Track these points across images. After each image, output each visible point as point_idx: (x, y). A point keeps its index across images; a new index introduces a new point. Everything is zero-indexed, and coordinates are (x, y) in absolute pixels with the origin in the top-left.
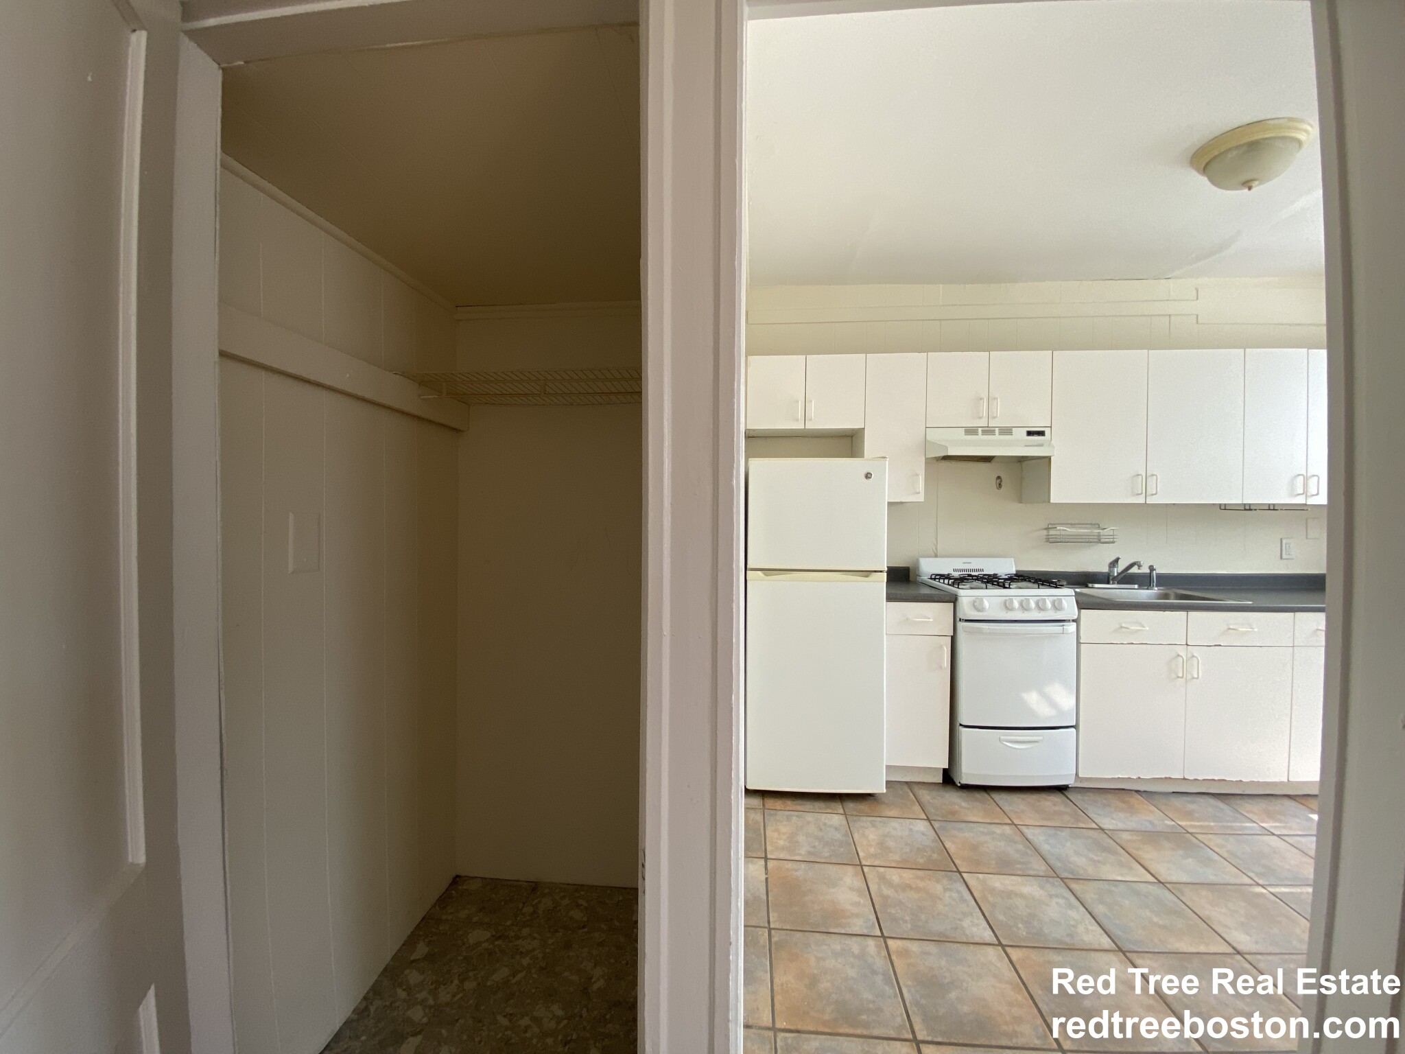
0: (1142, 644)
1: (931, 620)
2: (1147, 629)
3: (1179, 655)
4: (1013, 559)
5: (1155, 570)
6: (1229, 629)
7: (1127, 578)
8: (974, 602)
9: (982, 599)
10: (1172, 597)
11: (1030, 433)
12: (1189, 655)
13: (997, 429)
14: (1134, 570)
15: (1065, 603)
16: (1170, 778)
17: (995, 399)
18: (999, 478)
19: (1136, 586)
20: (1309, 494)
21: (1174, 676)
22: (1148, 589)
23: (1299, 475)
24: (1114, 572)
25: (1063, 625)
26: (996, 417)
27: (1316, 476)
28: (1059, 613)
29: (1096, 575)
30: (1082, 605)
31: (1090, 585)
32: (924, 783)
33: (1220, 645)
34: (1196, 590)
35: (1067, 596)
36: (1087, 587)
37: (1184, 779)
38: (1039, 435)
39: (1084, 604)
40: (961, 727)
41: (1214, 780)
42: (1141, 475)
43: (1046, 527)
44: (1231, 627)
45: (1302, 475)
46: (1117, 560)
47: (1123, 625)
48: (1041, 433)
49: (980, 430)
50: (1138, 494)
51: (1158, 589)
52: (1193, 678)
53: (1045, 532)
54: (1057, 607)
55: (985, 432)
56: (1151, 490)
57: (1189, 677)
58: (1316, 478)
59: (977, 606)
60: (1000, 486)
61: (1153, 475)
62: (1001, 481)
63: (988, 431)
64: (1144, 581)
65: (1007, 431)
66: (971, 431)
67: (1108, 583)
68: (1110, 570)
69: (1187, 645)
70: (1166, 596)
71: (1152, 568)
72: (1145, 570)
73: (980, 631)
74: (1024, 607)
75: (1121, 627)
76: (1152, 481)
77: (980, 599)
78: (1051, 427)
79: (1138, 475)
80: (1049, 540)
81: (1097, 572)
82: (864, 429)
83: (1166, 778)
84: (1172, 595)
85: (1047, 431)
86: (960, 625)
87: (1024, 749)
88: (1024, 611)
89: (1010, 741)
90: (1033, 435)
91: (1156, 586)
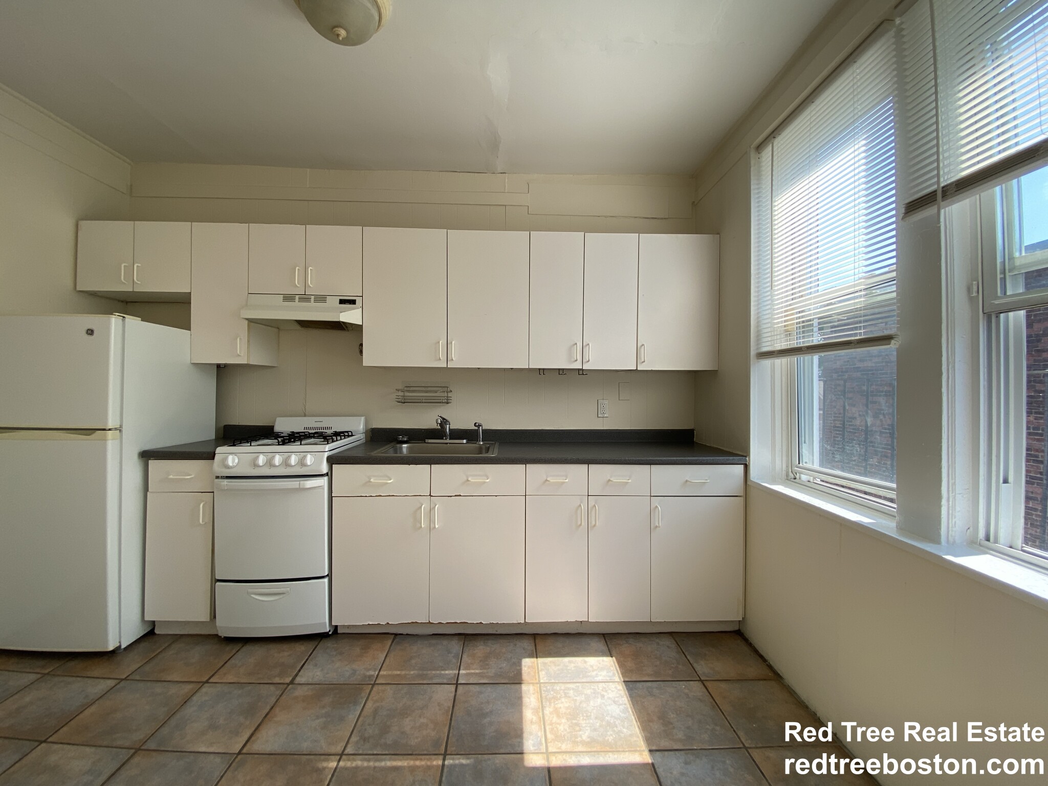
0: (389, 496)
1: (190, 477)
6: (468, 480)
8: (225, 459)
9: (230, 456)
11: (342, 302)
12: (432, 506)
13: (313, 297)
16: (417, 622)
18: (361, 345)
20: (585, 360)
21: (419, 526)
23: (575, 344)
28: (305, 468)
30: (334, 460)
33: (460, 496)
37: (429, 622)
38: (350, 304)
39: (336, 459)
40: (216, 581)
41: (456, 623)
43: (404, 389)
45: (578, 344)
48: (353, 302)
49: (297, 297)
54: (304, 462)
55: (301, 300)
57: (432, 526)
60: (361, 352)
63: (305, 298)
65: (321, 299)
66: (288, 298)
69: (430, 496)
74: (271, 463)
78: (362, 296)
79: (439, 342)
82: (191, 293)
83: (413, 622)
85: (359, 300)
86: (215, 481)
87: (272, 601)
88: (270, 467)
89: (258, 594)
90: (345, 304)
91: (482, 441)
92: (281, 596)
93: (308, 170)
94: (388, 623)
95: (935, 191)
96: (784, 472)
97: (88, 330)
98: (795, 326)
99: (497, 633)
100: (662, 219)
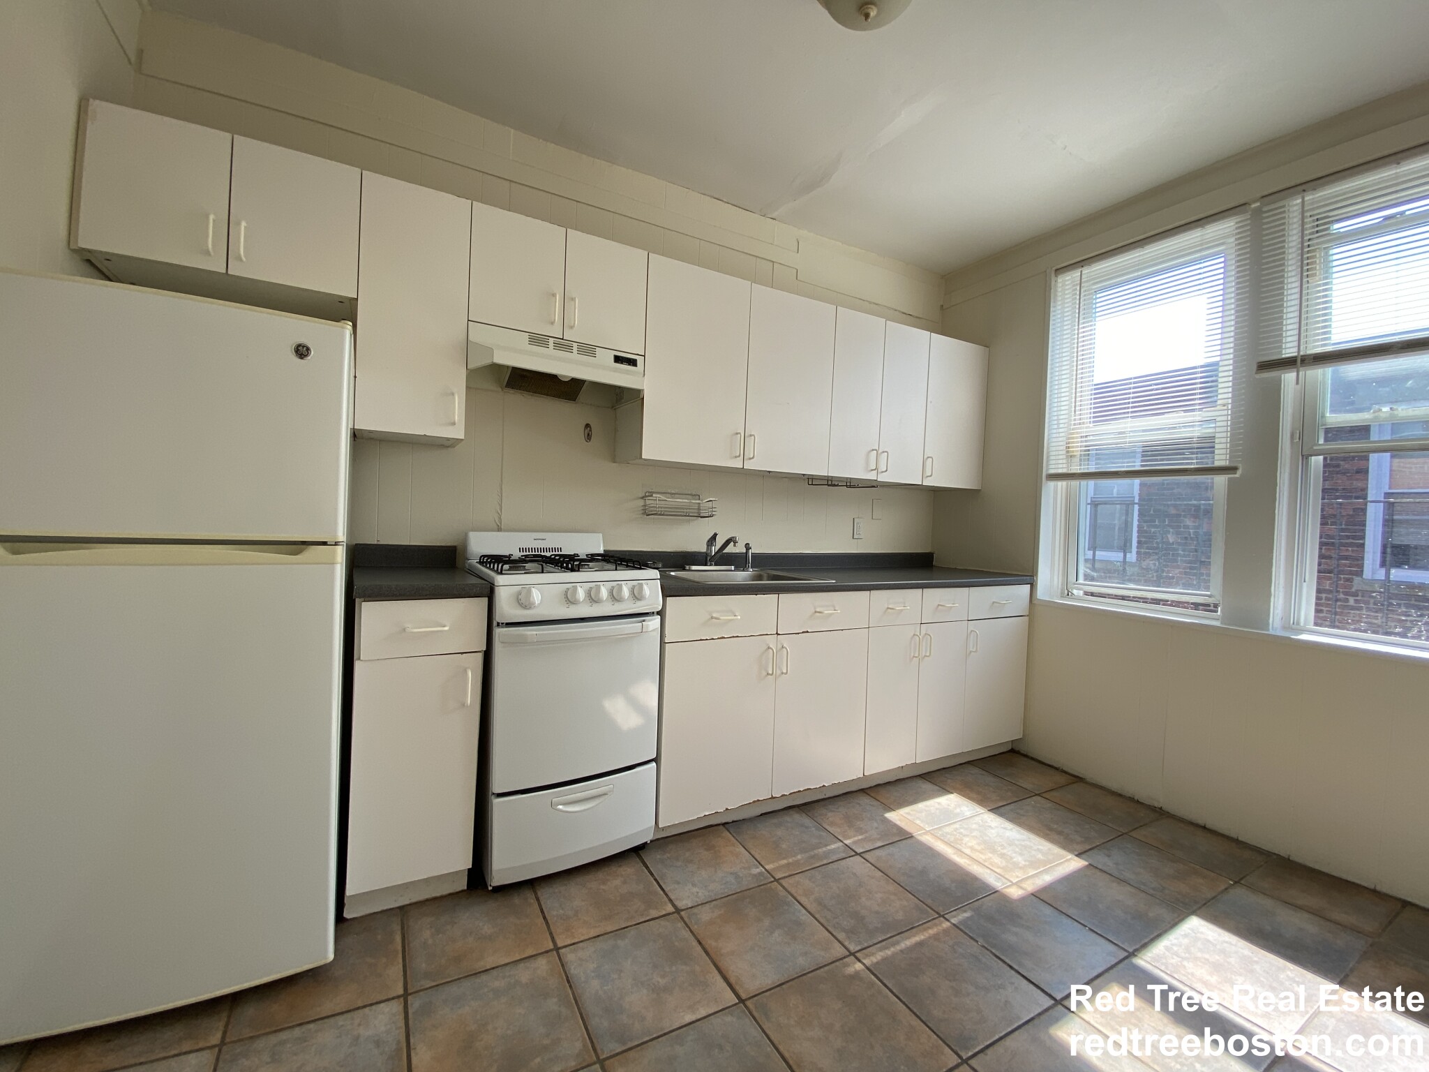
0: (733, 637)
1: (446, 628)
2: (739, 617)
3: (769, 648)
4: (601, 535)
5: (751, 548)
6: (816, 612)
7: (723, 559)
8: (519, 593)
9: (530, 589)
10: (765, 578)
11: (618, 359)
12: (779, 646)
13: (575, 345)
14: (730, 549)
15: (647, 591)
16: (758, 800)
17: (573, 299)
18: (587, 426)
19: (733, 568)
20: (880, 471)
21: (765, 673)
22: (743, 570)
23: (873, 450)
24: (711, 551)
25: (644, 621)
26: (574, 326)
27: (886, 452)
28: (639, 603)
29: (695, 556)
30: (668, 592)
31: (687, 567)
32: (435, 899)
33: (808, 632)
34: (788, 570)
35: (650, 581)
36: (684, 569)
37: (773, 798)
38: (629, 365)
39: (670, 590)
40: (493, 797)
42: (740, 433)
43: (643, 495)
44: (818, 610)
45: (876, 450)
46: (714, 537)
47: (714, 615)
48: (632, 362)
49: (551, 340)
50: (736, 457)
51: (753, 571)
52: (782, 673)
53: (641, 502)
54: (636, 596)
55: (557, 346)
56: (749, 454)
57: (779, 672)
58: (886, 454)
59: (522, 601)
60: (589, 437)
61: (751, 435)
62: (591, 430)
63: (563, 345)
64: (739, 561)
65: (588, 350)
66: (538, 340)
67: (706, 565)
68: (708, 549)
69: (777, 634)
70: (759, 578)
71: (748, 547)
72: (740, 549)
73: (523, 641)
74: (592, 598)
75: (712, 618)
76: (750, 442)
77: (527, 589)
78: (644, 356)
79: (737, 434)
80: (647, 512)
81: (696, 552)
83: (754, 802)
84: (765, 577)
85: (640, 360)
86: (498, 632)
87: (593, 807)
88: (591, 604)
89: (566, 803)
90: (622, 363)
91: (751, 568)
92: (601, 799)
93: (512, 131)
94: (727, 809)
95: (1296, 357)
96: (1059, 590)
97: (299, 345)
98: (1079, 453)
99: (825, 797)
100: (917, 317)
